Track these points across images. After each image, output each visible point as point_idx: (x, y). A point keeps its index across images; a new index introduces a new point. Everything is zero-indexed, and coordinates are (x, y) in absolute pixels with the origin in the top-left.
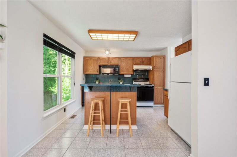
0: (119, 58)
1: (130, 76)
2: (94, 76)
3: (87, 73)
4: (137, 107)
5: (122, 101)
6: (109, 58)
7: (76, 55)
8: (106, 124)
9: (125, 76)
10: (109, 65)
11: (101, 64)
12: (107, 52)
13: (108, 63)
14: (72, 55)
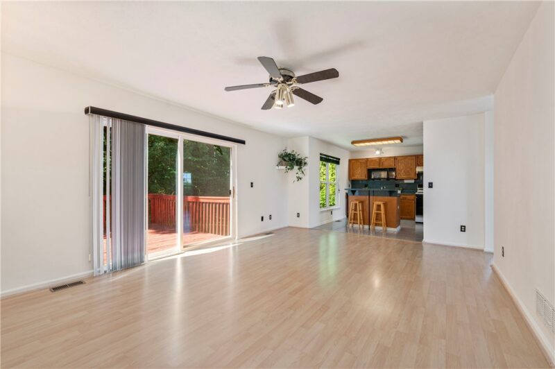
0: (395, 158)
1: (413, 181)
2: (361, 182)
3: (353, 178)
4: (417, 223)
5: (376, 203)
6: (380, 159)
7: (341, 161)
8: (364, 224)
9: (406, 181)
10: (381, 168)
11: (371, 167)
12: (378, 153)
13: (379, 165)
14: (337, 161)
